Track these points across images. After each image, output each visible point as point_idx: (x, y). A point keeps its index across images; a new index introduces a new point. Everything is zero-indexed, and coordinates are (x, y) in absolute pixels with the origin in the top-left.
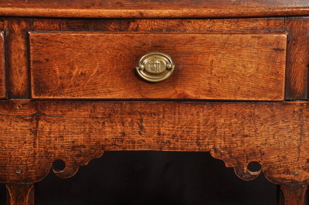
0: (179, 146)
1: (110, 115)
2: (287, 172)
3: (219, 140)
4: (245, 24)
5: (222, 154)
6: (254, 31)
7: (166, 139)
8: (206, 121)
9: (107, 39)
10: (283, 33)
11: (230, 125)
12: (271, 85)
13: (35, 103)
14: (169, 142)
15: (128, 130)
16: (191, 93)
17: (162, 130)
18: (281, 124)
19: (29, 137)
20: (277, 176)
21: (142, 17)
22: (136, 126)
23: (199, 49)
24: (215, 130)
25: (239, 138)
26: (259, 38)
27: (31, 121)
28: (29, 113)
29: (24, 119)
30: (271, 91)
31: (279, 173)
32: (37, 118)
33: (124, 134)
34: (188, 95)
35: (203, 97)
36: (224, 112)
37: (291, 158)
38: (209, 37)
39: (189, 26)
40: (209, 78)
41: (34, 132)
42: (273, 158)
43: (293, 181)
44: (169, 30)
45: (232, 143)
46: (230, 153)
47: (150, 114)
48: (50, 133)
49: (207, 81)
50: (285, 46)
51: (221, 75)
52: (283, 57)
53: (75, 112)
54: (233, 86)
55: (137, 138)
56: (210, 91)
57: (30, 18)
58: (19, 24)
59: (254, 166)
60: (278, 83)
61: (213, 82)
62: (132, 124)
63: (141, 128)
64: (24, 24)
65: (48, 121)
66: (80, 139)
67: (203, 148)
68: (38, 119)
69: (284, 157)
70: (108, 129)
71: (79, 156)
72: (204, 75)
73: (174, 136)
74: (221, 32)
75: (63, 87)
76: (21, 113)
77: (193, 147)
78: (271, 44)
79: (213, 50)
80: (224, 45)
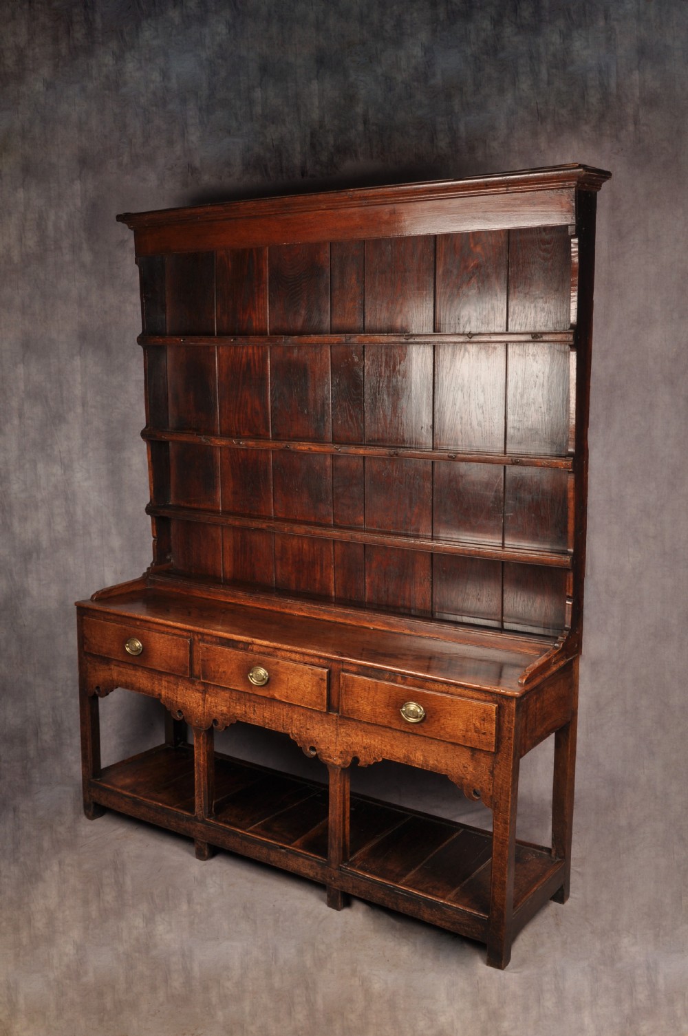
0: (273, 727)
1: (239, 700)
2: (330, 757)
3: (294, 728)
4: (307, 659)
5: (296, 738)
6: (312, 664)
7: (267, 721)
8: (287, 714)
9: (235, 654)
10: (324, 668)
11: (300, 720)
12: (319, 701)
13: (203, 684)
14: (268, 723)
15: (248, 710)
16: (277, 696)
17: (265, 715)
18: (326, 726)
19: (201, 702)
20: (325, 758)
21: (252, 643)
22: (252, 709)
23: (282, 670)
24: (292, 721)
25: (304, 729)
26: (312, 670)
27: (202, 693)
28: (201, 688)
29: (197, 690)
30: (319, 704)
31: (325, 756)
32: (204, 692)
33: (246, 712)
34: (275, 697)
35: (284, 700)
36: (296, 712)
37: (332, 748)
38: (287, 663)
39: (279, 653)
40: (287, 689)
41: (204, 700)
42: (322, 747)
43: (333, 764)
44: (269, 654)
45: (301, 732)
46: (300, 738)
47: (259, 704)
48: (211, 702)
49: (286, 691)
50: (326, 678)
51: (293, 688)
52: (325, 685)
53: (223, 693)
54: (299, 697)
55: (252, 716)
56: (287, 697)
57: (202, 634)
58: (198, 636)
59: (313, 749)
60: (323, 700)
61: (289, 692)
62: (250, 707)
63: (254, 710)
64: (200, 637)
65: (210, 695)
66: (225, 709)
67: (285, 731)
68: (206, 693)
69: (328, 747)
70: (238, 707)
71: (224, 720)
72: (284, 686)
73: (271, 720)
74: (295, 661)
75: (215, 677)
76: (198, 687)
77: (280, 729)
78: (319, 675)
79: (288, 672)
80: (294, 670)
